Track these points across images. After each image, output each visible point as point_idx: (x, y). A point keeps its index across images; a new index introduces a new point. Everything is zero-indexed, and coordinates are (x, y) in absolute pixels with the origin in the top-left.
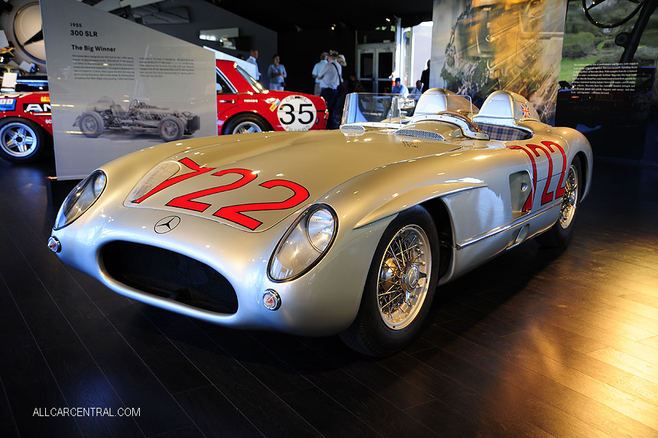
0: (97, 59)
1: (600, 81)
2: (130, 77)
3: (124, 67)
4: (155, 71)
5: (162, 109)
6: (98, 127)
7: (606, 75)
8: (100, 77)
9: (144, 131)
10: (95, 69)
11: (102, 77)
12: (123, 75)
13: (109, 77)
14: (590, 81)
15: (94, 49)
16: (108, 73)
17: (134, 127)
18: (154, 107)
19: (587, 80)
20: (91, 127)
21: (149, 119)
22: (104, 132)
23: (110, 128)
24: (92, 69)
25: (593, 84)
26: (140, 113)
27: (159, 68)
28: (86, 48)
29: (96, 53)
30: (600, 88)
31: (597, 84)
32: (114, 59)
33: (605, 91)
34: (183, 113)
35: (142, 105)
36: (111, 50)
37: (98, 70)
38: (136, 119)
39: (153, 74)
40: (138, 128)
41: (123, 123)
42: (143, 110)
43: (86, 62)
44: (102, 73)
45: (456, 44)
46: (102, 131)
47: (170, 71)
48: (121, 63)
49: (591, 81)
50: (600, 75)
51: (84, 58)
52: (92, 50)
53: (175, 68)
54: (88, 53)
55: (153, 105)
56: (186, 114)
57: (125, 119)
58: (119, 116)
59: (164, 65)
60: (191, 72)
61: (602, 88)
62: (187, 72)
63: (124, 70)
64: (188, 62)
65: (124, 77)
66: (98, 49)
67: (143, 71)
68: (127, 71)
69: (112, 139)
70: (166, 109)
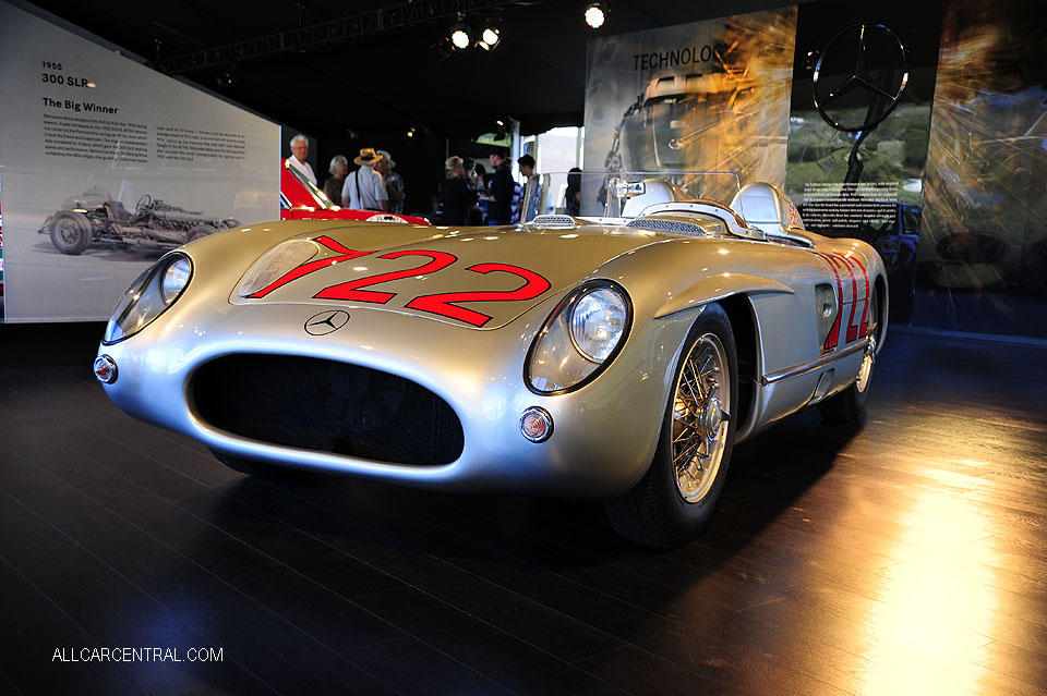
0: (86, 124)
1: (845, 208)
2: (140, 158)
3: (130, 140)
4: (182, 150)
5: (191, 213)
6: (82, 238)
7: (853, 200)
8: (89, 154)
9: (160, 247)
10: (81, 141)
11: (92, 154)
12: (128, 154)
13: (106, 155)
14: (829, 208)
15: (82, 108)
16: (102, 149)
17: (142, 241)
18: (177, 209)
19: (825, 208)
20: (71, 236)
21: (169, 228)
22: (92, 247)
23: (103, 239)
24: (77, 141)
25: (835, 213)
26: (155, 218)
27: (189, 145)
28: (68, 105)
29: (83, 114)
30: (844, 218)
31: (840, 213)
32: (115, 126)
33: (852, 223)
34: (225, 222)
35: (157, 205)
36: (111, 110)
37: (87, 142)
38: (147, 227)
39: (179, 155)
40: (149, 242)
41: (125, 233)
42: (157, 213)
43: (66, 127)
44: (93, 148)
45: (622, 151)
46: (88, 244)
47: (206, 152)
48: (125, 133)
49: (832, 208)
50: (845, 200)
51: (64, 121)
52: (77, 109)
53: (214, 148)
54: (71, 112)
55: (176, 206)
56: (230, 223)
57: (128, 226)
58: (118, 220)
59: (197, 141)
60: (242, 156)
61: (848, 219)
62: (233, 155)
63: (131, 146)
64: (236, 139)
65: (129, 157)
66: (87, 107)
67: (161, 148)
68: (136, 146)
69: (104, 258)
70: (198, 214)
